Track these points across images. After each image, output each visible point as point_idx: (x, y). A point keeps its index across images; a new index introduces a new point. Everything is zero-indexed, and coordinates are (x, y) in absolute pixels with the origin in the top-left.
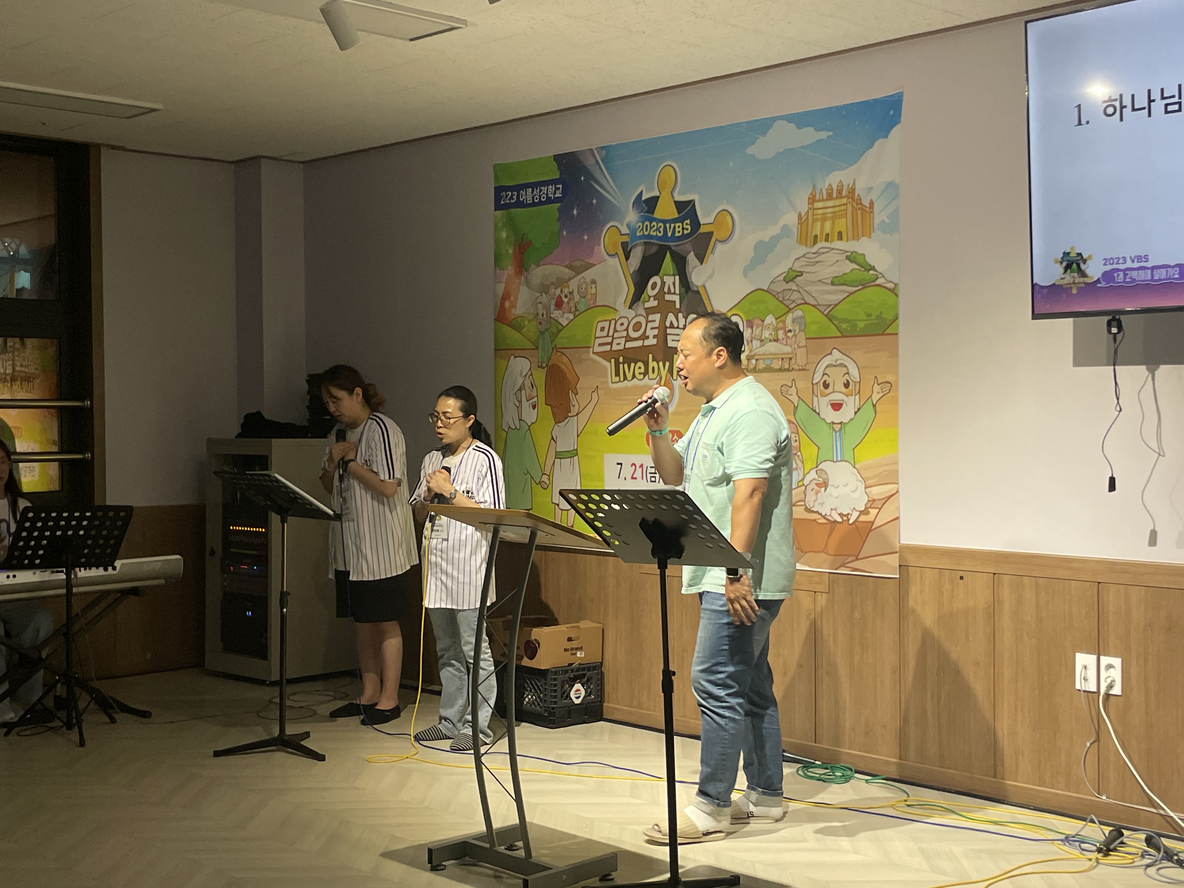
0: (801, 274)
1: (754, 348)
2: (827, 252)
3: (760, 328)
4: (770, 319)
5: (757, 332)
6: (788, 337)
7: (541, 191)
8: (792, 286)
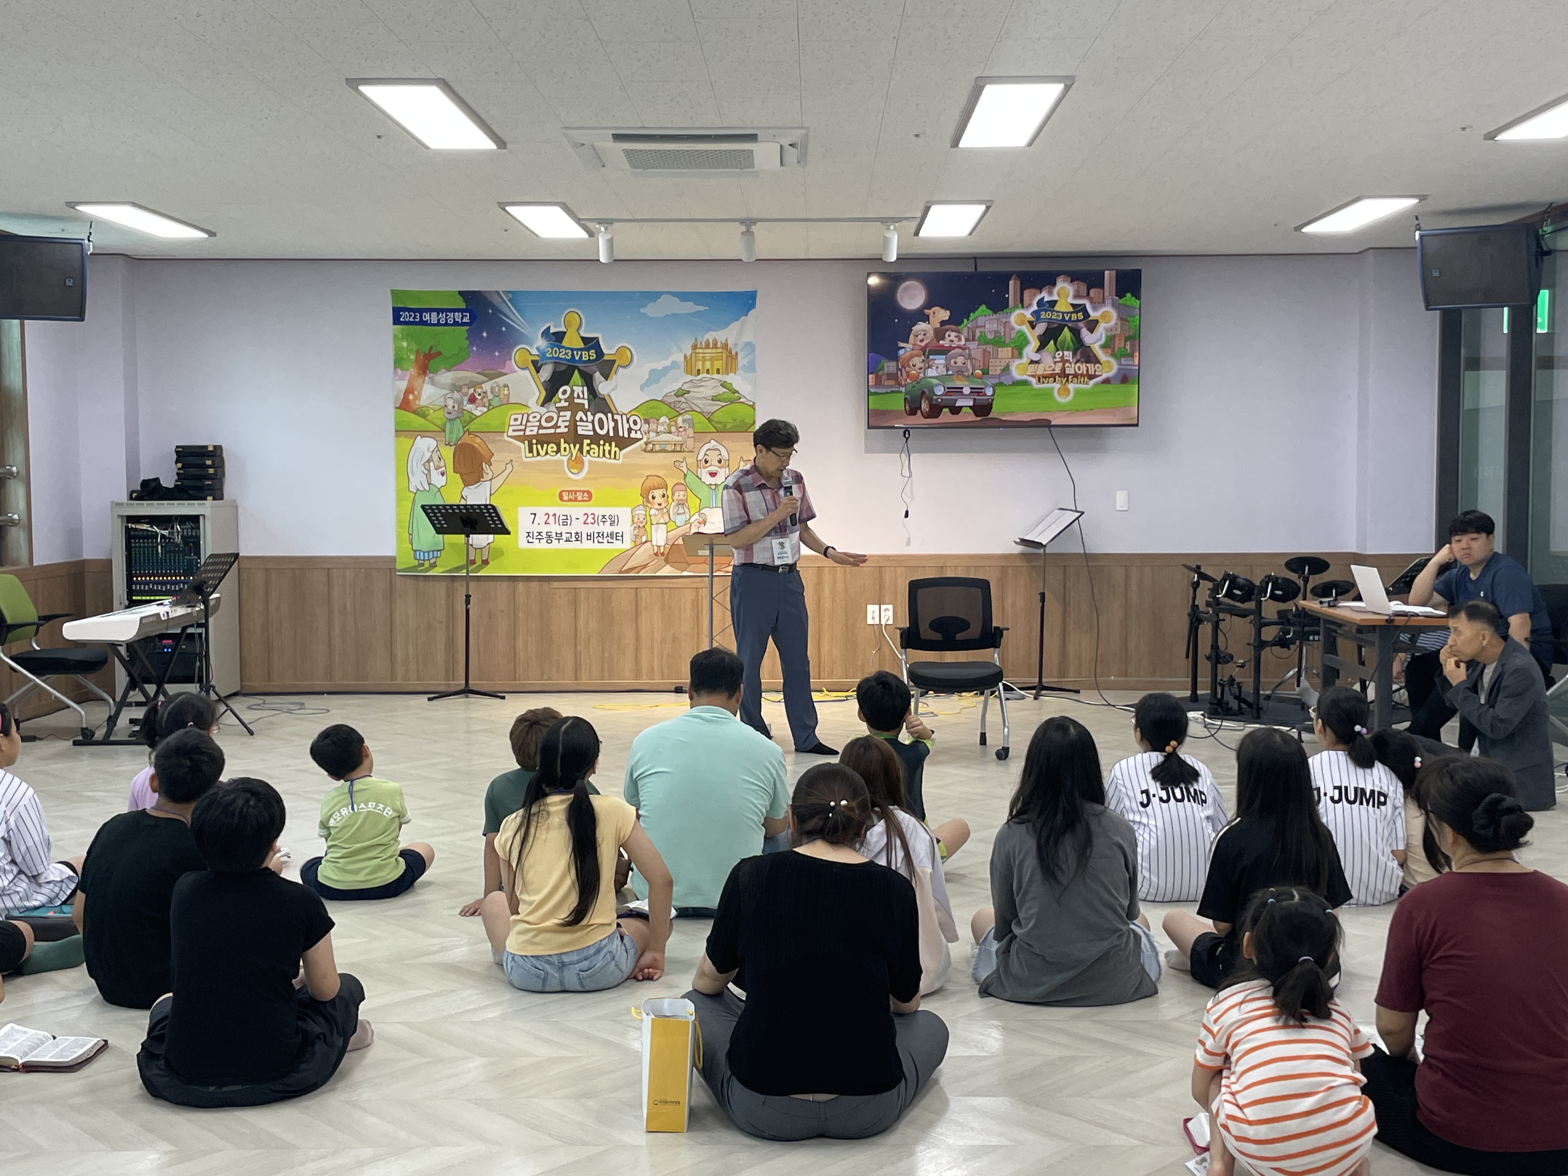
0: (689, 392)
1: (651, 436)
2: (708, 380)
6: (680, 431)
7: (446, 315)
8: (683, 400)
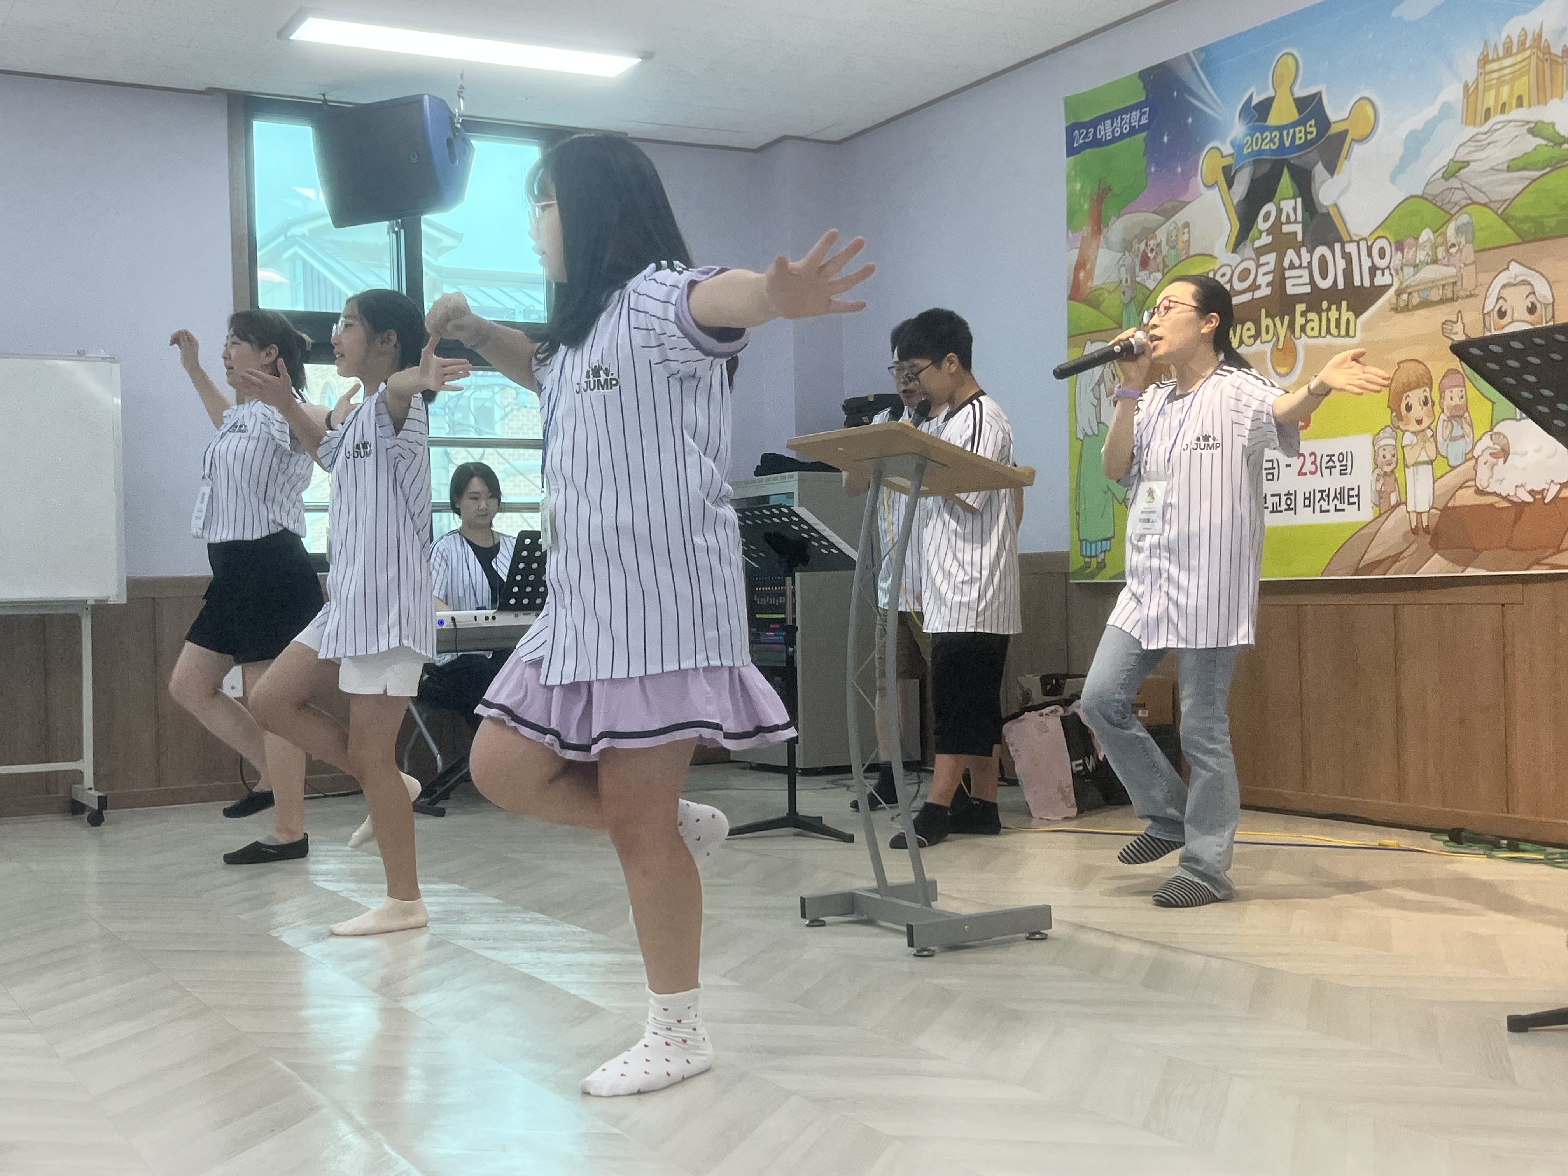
0: (1467, 164)
1: (1406, 278)
2: (1503, 127)
3: (1414, 249)
4: (1426, 235)
5: (1409, 254)
6: (1451, 254)
7: (1122, 120)
8: (1454, 183)
